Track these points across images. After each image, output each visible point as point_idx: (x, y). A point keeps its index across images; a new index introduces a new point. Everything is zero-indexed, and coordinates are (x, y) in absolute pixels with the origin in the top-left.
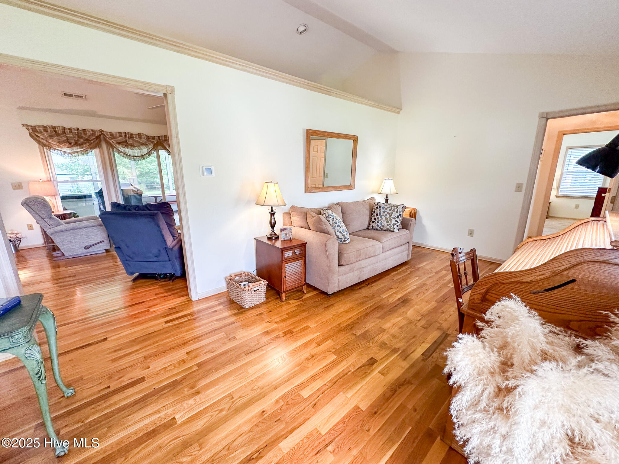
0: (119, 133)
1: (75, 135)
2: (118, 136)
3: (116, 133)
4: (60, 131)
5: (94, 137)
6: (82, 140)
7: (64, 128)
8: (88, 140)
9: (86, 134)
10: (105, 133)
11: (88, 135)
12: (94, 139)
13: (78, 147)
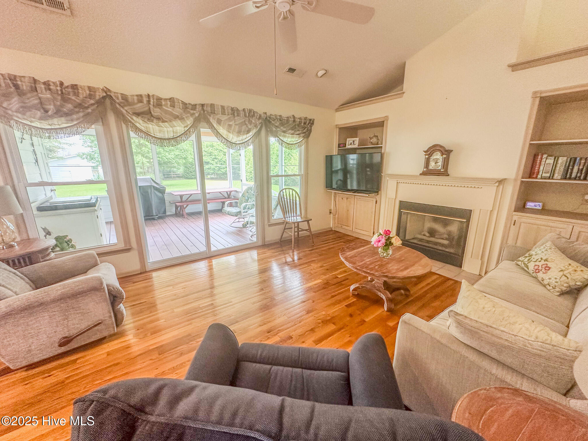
0: (137, 96)
1: (55, 96)
2: (136, 101)
3: (133, 96)
4: (25, 86)
5: (92, 102)
6: (70, 106)
7: (35, 81)
8: (80, 106)
9: (77, 94)
10: (112, 95)
11: (81, 96)
12: (92, 105)
13: (63, 119)
